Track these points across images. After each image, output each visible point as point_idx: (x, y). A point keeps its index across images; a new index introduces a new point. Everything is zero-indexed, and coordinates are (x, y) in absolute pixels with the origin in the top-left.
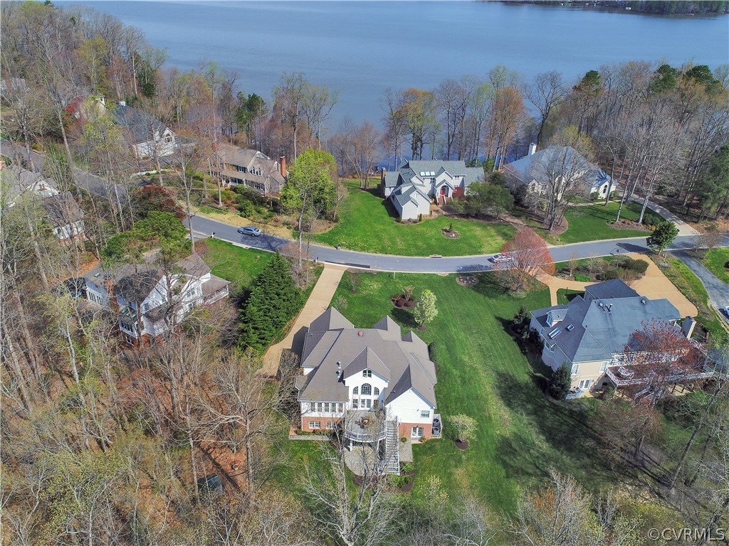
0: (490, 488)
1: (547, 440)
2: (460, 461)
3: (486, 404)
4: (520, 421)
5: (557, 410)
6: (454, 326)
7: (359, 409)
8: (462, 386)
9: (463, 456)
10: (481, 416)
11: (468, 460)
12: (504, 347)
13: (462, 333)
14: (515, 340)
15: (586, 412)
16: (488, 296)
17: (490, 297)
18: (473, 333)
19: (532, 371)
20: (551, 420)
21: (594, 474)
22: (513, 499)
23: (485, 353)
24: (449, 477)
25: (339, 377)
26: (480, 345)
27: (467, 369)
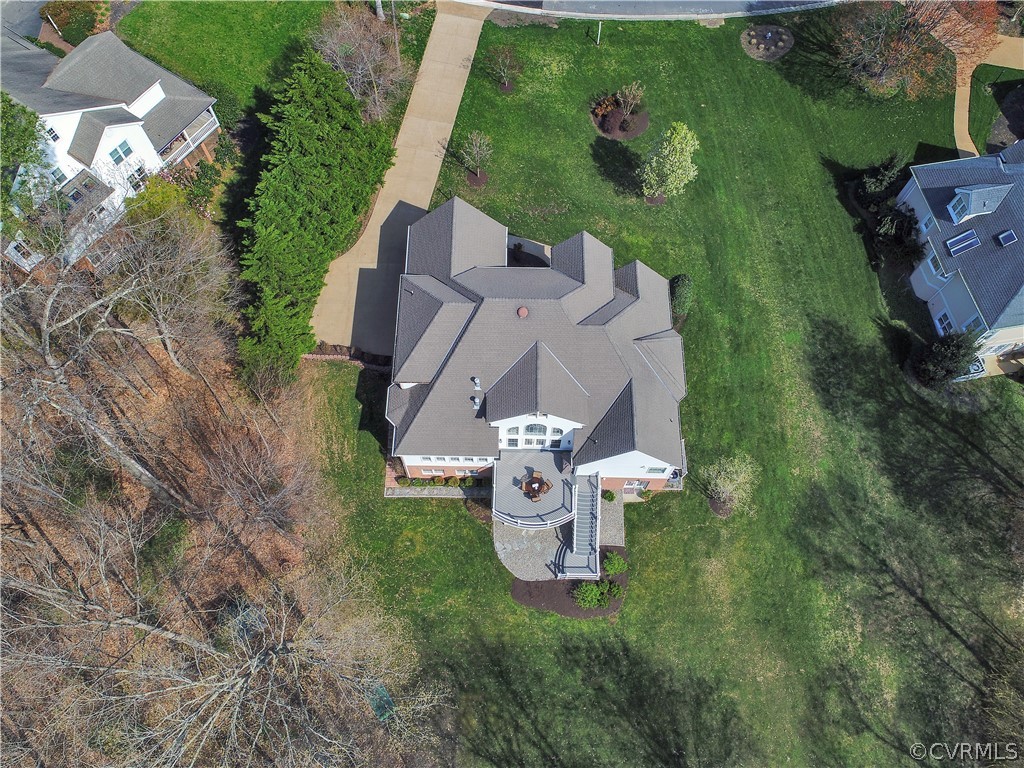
0: (769, 601)
1: (895, 489)
2: (715, 542)
3: (778, 402)
4: (844, 441)
5: (925, 413)
6: (727, 186)
7: (520, 447)
8: (732, 357)
9: (724, 532)
10: (766, 434)
11: (731, 540)
12: (832, 248)
13: (741, 209)
14: (858, 229)
15: (985, 414)
16: (811, 92)
17: (818, 95)
18: (766, 209)
19: (885, 311)
20: (910, 438)
21: (977, 564)
22: (812, 625)
23: (789, 266)
24: (693, 579)
25: (477, 408)
26: (779, 243)
27: (746, 312)
